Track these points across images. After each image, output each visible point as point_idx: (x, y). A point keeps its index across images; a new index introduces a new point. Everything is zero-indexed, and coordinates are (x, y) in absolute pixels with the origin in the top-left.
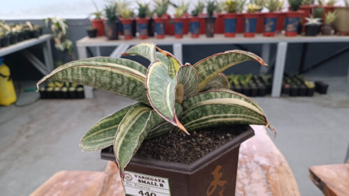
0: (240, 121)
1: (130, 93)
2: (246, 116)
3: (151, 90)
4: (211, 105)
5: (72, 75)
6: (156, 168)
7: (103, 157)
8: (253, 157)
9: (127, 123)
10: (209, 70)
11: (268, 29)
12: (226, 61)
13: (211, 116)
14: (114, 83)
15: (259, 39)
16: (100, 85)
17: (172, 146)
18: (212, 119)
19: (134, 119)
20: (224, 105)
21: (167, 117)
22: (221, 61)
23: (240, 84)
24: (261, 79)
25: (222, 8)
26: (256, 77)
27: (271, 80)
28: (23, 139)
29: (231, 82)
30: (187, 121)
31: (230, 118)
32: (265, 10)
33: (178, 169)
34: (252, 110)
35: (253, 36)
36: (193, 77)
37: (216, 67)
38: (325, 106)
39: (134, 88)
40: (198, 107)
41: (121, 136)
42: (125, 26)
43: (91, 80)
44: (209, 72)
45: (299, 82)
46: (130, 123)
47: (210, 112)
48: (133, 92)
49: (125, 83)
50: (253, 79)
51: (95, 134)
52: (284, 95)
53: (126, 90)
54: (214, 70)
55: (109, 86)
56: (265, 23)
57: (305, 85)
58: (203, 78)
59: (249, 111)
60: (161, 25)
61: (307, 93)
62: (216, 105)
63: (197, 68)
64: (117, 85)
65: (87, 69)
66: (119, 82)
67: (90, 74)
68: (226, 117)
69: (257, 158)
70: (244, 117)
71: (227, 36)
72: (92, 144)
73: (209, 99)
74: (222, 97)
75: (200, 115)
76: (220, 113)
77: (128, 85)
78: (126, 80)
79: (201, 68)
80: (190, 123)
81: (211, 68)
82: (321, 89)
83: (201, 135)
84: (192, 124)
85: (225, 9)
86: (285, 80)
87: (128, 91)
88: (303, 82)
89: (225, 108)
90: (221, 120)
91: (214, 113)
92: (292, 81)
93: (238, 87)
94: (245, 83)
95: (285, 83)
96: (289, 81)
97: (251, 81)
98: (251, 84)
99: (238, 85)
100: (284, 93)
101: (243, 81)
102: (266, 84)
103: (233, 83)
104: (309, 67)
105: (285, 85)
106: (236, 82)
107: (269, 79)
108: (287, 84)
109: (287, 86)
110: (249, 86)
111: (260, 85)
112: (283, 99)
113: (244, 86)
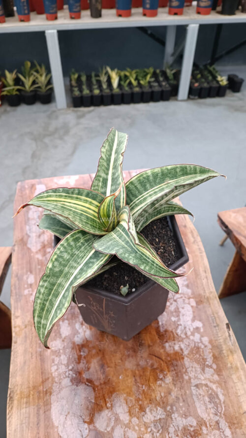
11: (175, 3)
15: (164, 18)
23: (139, 85)
24: (164, 73)
26: (158, 71)
27: (177, 76)
29: (128, 81)
35: (155, 15)
38: (238, 109)
45: (210, 78)
50: (154, 75)
52: (191, 97)
57: (218, 82)
61: (219, 92)
71: (119, 15)
82: (235, 85)
86: (193, 76)
88: (215, 78)
92: (203, 76)
93: (137, 89)
94: (145, 83)
95: (194, 81)
96: (199, 76)
97: (153, 79)
98: (152, 84)
99: (137, 86)
100: (192, 95)
101: (142, 80)
102: (172, 82)
103: (130, 84)
104: (224, 52)
105: (194, 84)
106: (135, 83)
107: (174, 74)
108: (197, 81)
109: (196, 85)
110: (151, 87)
111: (164, 84)
112: (191, 102)
113: (145, 87)
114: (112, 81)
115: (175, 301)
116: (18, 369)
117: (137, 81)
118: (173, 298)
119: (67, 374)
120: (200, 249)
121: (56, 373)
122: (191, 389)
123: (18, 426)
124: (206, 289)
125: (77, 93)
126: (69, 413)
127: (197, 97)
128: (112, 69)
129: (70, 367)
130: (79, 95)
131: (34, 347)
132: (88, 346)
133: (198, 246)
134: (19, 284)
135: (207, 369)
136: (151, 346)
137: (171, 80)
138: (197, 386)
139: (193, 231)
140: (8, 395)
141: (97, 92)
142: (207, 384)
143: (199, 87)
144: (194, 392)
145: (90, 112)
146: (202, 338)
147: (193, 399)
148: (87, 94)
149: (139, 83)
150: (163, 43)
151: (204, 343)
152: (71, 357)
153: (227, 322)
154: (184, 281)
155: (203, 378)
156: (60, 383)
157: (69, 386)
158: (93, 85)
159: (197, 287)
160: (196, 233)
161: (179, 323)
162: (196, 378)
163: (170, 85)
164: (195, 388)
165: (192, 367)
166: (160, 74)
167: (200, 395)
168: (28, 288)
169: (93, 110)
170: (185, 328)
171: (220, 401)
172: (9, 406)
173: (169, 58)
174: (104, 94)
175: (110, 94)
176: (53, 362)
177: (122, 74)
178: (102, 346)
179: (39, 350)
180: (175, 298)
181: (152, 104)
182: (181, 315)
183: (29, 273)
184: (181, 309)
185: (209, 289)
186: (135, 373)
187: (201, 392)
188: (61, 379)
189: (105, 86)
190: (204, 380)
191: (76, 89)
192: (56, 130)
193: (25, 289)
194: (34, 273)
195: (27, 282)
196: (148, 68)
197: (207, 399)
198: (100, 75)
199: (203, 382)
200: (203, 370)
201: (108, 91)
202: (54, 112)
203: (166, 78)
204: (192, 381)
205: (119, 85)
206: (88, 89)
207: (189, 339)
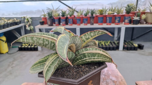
0: (100, 61)
1: (52, 48)
2: (103, 58)
3: (58, 46)
4: (88, 53)
5: (26, 40)
6: (62, 81)
7: (39, 76)
8: (109, 77)
9: (50, 61)
10: (87, 38)
11: (117, 21)
12: (94, 34)
13: (88, 58)
14: (45, 43)
15: (113, 26)
16: (38, 44)
17: (70, 72)
18: (88, 59)
19: (53, 59)
20: (94, 53)
21: (64, 58)
22: (92, 34)
23: (105, 45)
24: (114, 43)
25: (97, 13)
26: (112, 42)
27: (119, 43)
28: (10, 68)
29: (101, 44)
30: (77, 60)
31: (97, 59)
32: (115, 14)
33: (71, 82)
34: (106, 56)
35: (110, 24)
36: (79, 41)
37: (90, 37)
38: (142, 54)
39: (54, 45)
40: (82, 54)
41: (47, 67)
42: (56, 20)
43: (35, 42)
44: (87, 39)
45: (131, 44)
46: (51, 61)
47: (87, 56)
48: (53, 47)
49: (50, 44)
50: (111, 43)
51: (36, 66)
52: (124, 50)
53: (50, 47)
54: (89, 38)
55: (42, 45)
56: (116, 19)
57: (134, 46)
58: (84, 41)
59: (104, 56)
60: (71, 20)
61: (135, 49)
62: (90, 53)
63: (82, 37)
64: (46, 44)
65: (33, 37)
66: (47, 43)
67: (34, 40)
68: (94, 59)
69: (111, 77)
70: (102, 59)
71: (99, 25)
72: (35, 70)
73: (87, 50)
74: (92, 50)
75: (83, 58)
76: (91, 57)
77: (51, 44)
78: (50, 42)
79: (83, 37)
80: (78, 61)
81: (88, 37)
82: (141, 47)
83: (83, 67)
84: (80, 62)
85: (98, 13)
86: (124, 43)
87: (51, 47)
88: (132, 44)
89: (94, 55)
90: (92, 60)
91: (89, 57)
92: (128, 44)
98: (110, 45)
101: (106, 43)
104: (135, 38)
106: (103, 44)
109: (126, 46)
111: (114, 45)
113: (107, 46)
127: (126, 50)
128: (96, 40)
137: (116, 44)
150: (114, 34)
173: (116, 38)
177: (100, 42)
196: (108, 41)
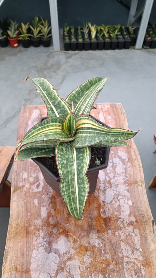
23: (110, 37)
24: (127, 29)
26: (123, 27)
27: (136, 31)
29: (102, 34)
52: (144, 47)
86: (148, 32)
92: (154, 32)
93: (108, 40)
94: (114, 36)
95: (147, 36)
96: (152, 32)
97: (119, 33)
98: (118, 36)
99: (108, 38)
100: (145, 46)
101: (112, 34)
102: (132, 36)
103: (104, 35)
105: (147, 38)
106: (107, 35)
107: (134, 30)
108: (149, 36)
109: (149, 38)
110: (117, 38)
111: (126, 37)
112: (144, 50)
113: (114, 39)
114: (92, 33)
115: (119, 200)
116: (12, 237)
117: (108, 34)
118: (117, 198)
119: (43, 244)
120: (139, 164)
121: (36, 243)
122: (123, 264)
123: (9, 276)
124: (140, 194)
125: (67, 41)
126: (42, 271)
127: (148, 47)
128: (92, 25)
129: (45, 240)
130: (68, 42)
131: (23, 223)
132: (58, 226)
133: (138, 162)
134: (17, 178)
135: (135, 252)
136: (100, 231)
137: (132, 34)
138: (127, 262)
139: (136, 152)
140: (4, 254)
141: (81, 40)
142: (134, 262)
143: (151, 41)
144: (125, 266)
145: (75, 54)
146: (134, 229)
147: (124, 271)
148: (74, 42)
149: (110, 36)
150: (129, 8)
151: (135, 233)
152: (46, 232)
153: (153, 219)
154: (126, 186)
155: (132, 257)
156: (38, 250)
157: (43, 252)
158: (79, 35)
159: (135, 192)
160: (137, 152)
161: (120, 217)
162: (127, 257)
163: (130, 37)
164: (126, 263)
165: (126, 249)
166: (125, 29)
167: (129, 269)
168: (23, 181)
169: (77, 53)
170: (123, 220)
171: (142, 275)
172: (4, 261)
173: (132, 18)
174: (85, 42)
175: (89, 42)
176: (34, 235)
177: (99, 28)
178: (67, 227)
179: (26, 225)
180: (119, 198)
181: (117, 51)
182: (121, 211)
183: (24, 171)
184: (122, 207)
185: (143, 194)
186: (87, 249)
187: (130, 267)
188: (39, 247)
189: (86, 37)
190: (133, 259)
191: (67, 38)
192: (52, 65)
193: (20, 182)
194: (27, 171)
195: (22, 177)
196: (117, 25)
197: (133, 272)
198: (84, 28)
199: (132, 260)
200: (133, 252)
201: (88, 40)
202: (52, 53)
203: (129, 33)
204: (125, 258)
205: (96, 36)
206: (75, 38)
207: (125, 229)
